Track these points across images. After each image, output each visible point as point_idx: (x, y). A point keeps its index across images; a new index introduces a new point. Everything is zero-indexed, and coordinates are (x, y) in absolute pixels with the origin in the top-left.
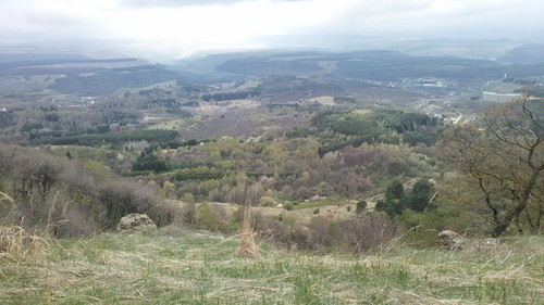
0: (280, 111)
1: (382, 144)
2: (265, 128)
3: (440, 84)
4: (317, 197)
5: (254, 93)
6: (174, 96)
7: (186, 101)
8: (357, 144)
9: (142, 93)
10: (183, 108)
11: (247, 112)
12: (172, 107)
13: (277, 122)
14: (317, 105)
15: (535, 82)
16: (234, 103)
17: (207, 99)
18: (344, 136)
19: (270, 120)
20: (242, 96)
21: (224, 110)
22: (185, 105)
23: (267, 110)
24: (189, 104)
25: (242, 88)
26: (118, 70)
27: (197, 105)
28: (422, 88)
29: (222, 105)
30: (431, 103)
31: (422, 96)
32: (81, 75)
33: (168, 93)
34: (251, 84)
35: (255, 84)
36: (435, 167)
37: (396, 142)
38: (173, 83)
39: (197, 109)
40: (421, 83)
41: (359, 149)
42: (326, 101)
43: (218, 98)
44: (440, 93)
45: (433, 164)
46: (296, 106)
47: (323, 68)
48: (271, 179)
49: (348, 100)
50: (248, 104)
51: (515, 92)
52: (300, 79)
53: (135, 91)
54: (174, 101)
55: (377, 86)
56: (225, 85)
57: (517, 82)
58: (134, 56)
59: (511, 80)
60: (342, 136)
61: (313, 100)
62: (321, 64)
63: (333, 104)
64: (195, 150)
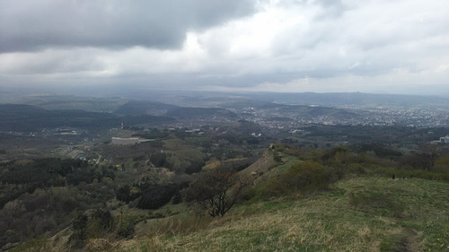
1: (52, 187)
3: (75, 133)
4: (9, 244)
8: (31, 191)
15: (143, 129)
18: (15, 185)
28: (60, 136)
30: (74, 148)
31: (62, 143)
36: (97, 199)
37: (63, 184)
40: (59, 132)
41: (34, 194)
44: (77, 139)
45: (94, 197)
51: (133, 136)
55: (19, 136)
57: (132, 129)
59: (128, 128)
60: (13, 186)
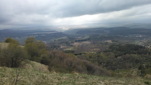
0: (97, 45)
1: (132, 54)
2: (95, 49)
3: (141, 36)
4: (118, 69)
5: (88, 40)
6: (67, 40)
7: (71, 42)
8: (125, 54)
9: (59, 40)
10: (71, 44)
11: (88, 45)
12: (67, 44)
13: (97, 48)
14: (107, 43)
16: (83, 42)
17: (76, 41)
19: (95, 47)
20: (85, 40)
21: (81, 44)
22: (70, 43)
23: (93, 44)
24: (72, 43)
25: (85, 38)
26: (51, 34)
27: (74, 43)
29: (80, 43)
30: (140, 42)
31: (136, 40)
32: (42, 35)
33: (66, 40)
34: (87, 37)
35: (88, 37)
37: (136, 54)
38: (66, 37)
39: (74, 44)
40: (135, 36)
42: (110, 41)
43: (79, 41)
44: (141, 39)
46: (101, 43)
47: (106, 32)
48: (105, 64)
49: (116, 41)
50: (87, 42)
52: (100, 35)
53: (57, 39)
54: (68, 42)
55: (122, 37)
56: (79, 37)
58: (54, 30)
60: (120, 52)
61: (106, 41)
62: (105, 31)
63: (112, 42)
64: (82, 56)
